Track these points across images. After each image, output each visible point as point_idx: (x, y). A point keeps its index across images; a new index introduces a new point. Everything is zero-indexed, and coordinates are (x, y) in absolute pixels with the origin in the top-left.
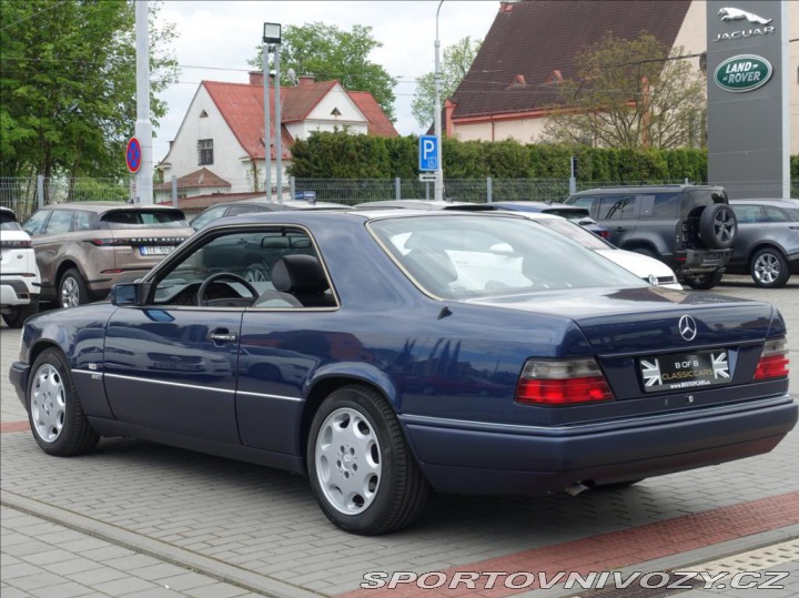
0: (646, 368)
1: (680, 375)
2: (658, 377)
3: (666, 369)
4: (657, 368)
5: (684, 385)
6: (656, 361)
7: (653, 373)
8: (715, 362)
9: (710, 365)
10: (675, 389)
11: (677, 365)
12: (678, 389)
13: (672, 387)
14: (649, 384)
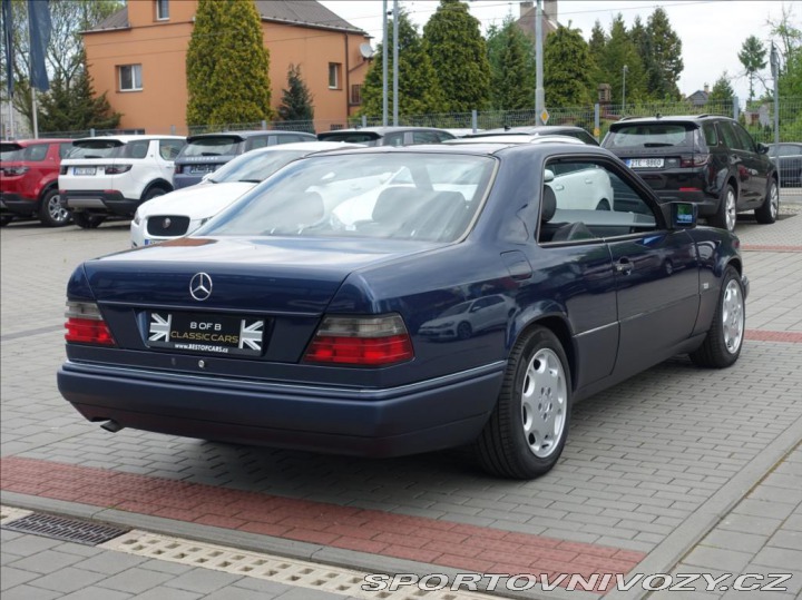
0: (155, 321)
1: (192, 335)
2: (166, 333)
3: (179, 327)
4: (168, 324)
5: (191, 347)
6: (170, 317)
7: (162, 328)
8: (244, 330)
9: (237, 333)
10: (179, 349)
11: (193, 325)
12: (183, 350)
13: (177, 346)
14: (154, 338)
